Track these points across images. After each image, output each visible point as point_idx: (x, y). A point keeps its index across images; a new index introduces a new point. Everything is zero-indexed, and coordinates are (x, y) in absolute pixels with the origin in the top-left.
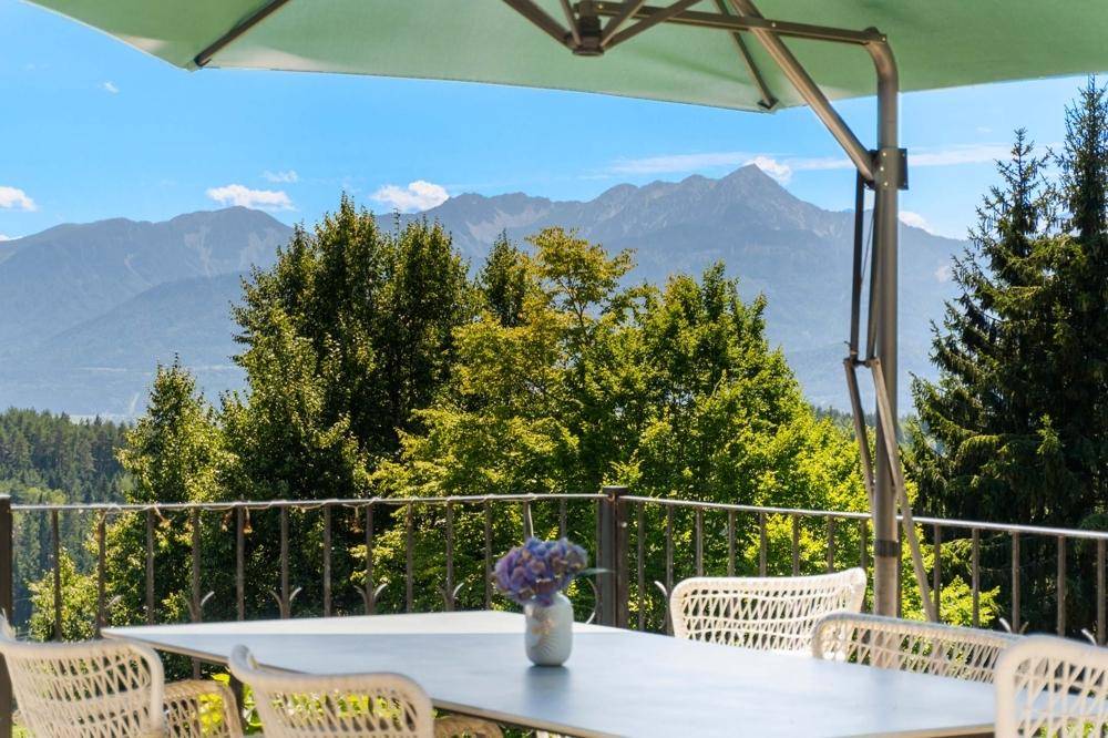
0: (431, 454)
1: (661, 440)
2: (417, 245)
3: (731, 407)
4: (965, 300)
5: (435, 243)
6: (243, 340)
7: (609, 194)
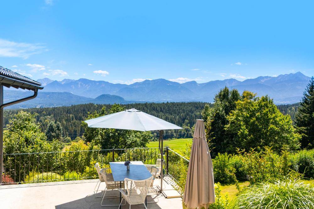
0: (233, 116)
1: (258, 115)
2: (234, 92)
3: (267, 112)
4: (305, 97)
5: (236, 91)
6: (214, 102)
7: (279, 76)
